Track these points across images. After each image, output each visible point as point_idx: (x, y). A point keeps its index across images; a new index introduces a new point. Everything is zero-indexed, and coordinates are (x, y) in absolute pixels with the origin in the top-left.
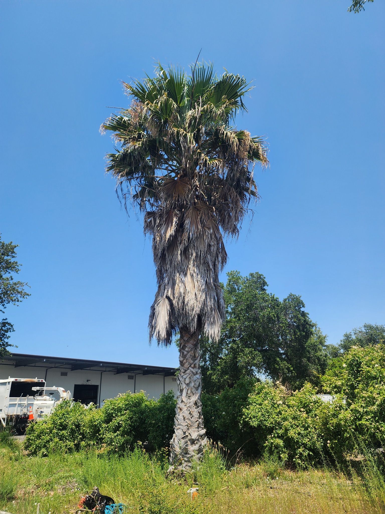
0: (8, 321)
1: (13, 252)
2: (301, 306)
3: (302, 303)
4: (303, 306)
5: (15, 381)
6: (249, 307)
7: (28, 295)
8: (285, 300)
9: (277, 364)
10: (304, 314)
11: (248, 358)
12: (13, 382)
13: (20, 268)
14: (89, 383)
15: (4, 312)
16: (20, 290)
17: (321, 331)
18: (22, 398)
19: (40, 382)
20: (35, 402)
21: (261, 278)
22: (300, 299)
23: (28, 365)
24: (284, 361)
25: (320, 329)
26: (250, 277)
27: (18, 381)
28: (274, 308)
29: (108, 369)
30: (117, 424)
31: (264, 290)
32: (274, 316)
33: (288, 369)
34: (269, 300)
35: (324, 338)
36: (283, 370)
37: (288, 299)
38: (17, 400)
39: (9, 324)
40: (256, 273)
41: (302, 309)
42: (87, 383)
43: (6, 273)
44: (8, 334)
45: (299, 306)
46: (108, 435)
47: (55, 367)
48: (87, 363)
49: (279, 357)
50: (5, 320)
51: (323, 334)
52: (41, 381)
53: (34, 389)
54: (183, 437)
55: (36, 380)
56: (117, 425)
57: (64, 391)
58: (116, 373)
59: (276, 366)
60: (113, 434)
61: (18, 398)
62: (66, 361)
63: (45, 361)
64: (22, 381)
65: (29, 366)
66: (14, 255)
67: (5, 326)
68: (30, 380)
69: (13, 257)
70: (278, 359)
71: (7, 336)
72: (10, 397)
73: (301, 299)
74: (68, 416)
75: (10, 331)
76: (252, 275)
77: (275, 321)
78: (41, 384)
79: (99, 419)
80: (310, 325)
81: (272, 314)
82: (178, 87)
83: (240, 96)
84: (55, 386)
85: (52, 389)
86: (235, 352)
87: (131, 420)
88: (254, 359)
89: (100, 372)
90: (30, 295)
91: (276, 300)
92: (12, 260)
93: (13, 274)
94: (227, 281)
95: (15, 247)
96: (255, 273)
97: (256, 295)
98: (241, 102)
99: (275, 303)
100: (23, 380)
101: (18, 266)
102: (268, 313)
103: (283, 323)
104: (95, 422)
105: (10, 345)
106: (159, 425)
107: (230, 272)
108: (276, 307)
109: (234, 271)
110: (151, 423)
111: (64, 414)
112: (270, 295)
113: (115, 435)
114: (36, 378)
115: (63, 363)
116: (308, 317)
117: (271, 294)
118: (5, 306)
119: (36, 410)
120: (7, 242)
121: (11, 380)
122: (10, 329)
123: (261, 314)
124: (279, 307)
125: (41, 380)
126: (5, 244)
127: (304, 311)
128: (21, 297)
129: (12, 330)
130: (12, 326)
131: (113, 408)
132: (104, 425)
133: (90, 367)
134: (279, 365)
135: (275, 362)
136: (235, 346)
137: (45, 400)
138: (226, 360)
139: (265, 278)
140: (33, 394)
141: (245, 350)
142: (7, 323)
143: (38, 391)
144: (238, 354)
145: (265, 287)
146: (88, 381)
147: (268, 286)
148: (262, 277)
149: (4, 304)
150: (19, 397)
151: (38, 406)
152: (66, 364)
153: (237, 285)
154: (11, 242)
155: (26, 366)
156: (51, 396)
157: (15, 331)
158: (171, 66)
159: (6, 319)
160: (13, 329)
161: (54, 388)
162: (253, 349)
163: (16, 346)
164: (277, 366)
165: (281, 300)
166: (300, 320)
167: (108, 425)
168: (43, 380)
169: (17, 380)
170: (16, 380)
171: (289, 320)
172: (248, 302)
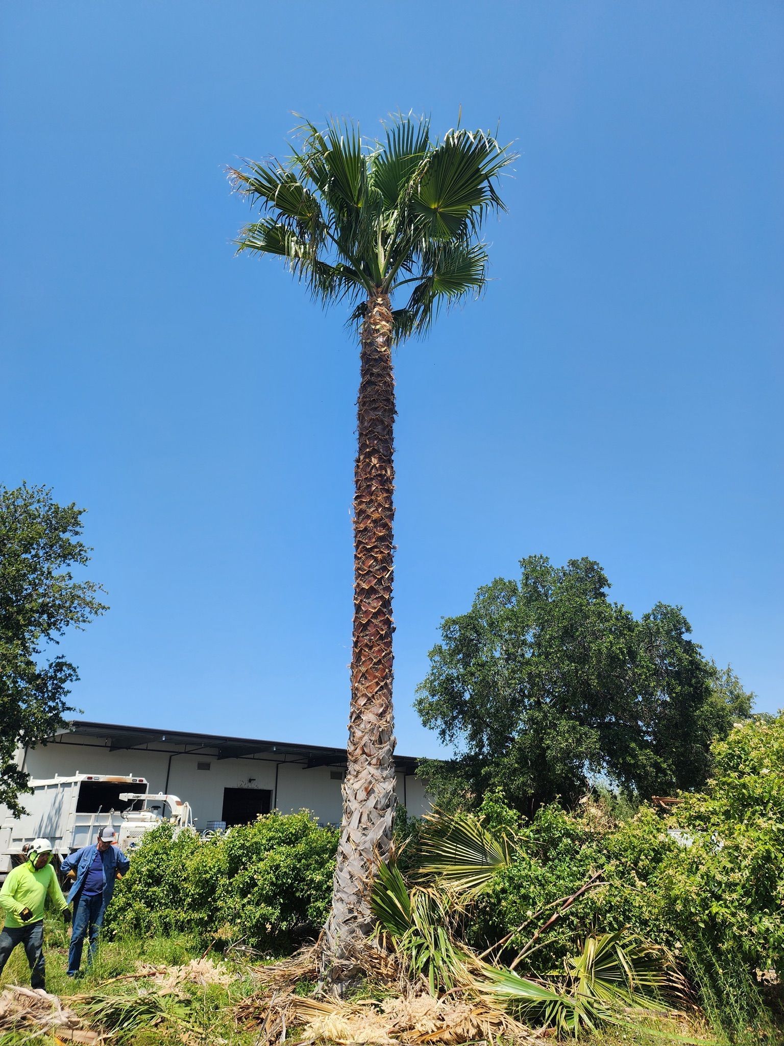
0: (68, 659)
1: (77, 523)
2: (683, 630)
3: (685, 623)
4: (688, 630)
5: (87, 780)
6: (568, 633)
7: (103, 608)
8: (647, 617)
9: (629, 755)
10: (689, 648)
11: (567, 740)
12: (83, 783)
13: (89, 554)
14: (253, 786)
15: (58, 643)
16: (88, 599)
17: (741, 683)
18: (101, 814)
19: (138, 782)
20: (124, 824)
21: (593, 569)
22: (680, 614)
23: (134, 747)
24: (646, 749)
25: (737, 678)
26: (572, 569)
27: (93, 780)
28: (622, 634)
29: (290, 758)
30: (247, 880)
31: (603, 595)
32: (622, 653)
33: (656, 765)
34: (611, 617)
35: (749, 700)
36: (644, 769)
37: (654, 614)
38: (91, 819)
39: (70, 666)
40: (582, 559)
41: (686, 637)
42: (249, 784)
43: (59, 567)
44: (67, 686)
45: (678, 630)
46: (229, 901)
47: (186, 753)
48: (246, 744)
49: (635, 741)
50: (60, 658)
51: (744, 691)
52: (140, 781)
53: (124, 797)
54: (347, 920)
55: (129, 779)
56: (247, 882)
57: (178, 804)
58: (306, 766)
59: (628, 758)
60: (239, 900)
61: (93, 815)
62: (206, 741)
63: (164, 739)
64: (101, 780)
65: (135, 749)
66: (78, 529)
67: (61, 670)
68: (119, 778)
69: (77, 533)
70: (633, 745)
71: (65, 690)
72: (77, 812)
73: (683, 613)
74: (164, 857)
75: (71, 680)
76: (573, 563)
77: (624, 662)
78: (139, 788)
79: (214, 867)
80: (705, 671)
81: (618, 647)
82: (350, 165)
83: (487, 177)
84: (161, 793)
85: (156, 799)
86: (539, 728)
87: (274, 872)
88: (579, 742)
89: (275, 763)
90: (109, 608)
91: (628, 618)
92: (74, 540)
93: (75, 567)
94: (521, 577)
95: (80, 513)
96: (580, 561)
97: (582, 606)
98: (492, 190)
99: (625, 623)
100: (103, 778)
101: (85, 551)
102: (609, 644)
103: (642, 667)
104: (206, 872)
105: (69, 709)
106: (328, 886)
107: (527, 558)
108: (625, 632)
109: (535, 557)
110: (312, 880)
111: (156, 853)
112: (613, 606)
113: (243, 902)
114: (131, 775)
115: (200, 744)
116: (700, 655)
117: (616, 604)
118: (62, 631)
119: (124, 841)
120: (64, 504)
121: (80, 777)
122: (70, 675)
123: (594, 647)
124: (633, 631)
125: (138, 779)
126: (60, 509)
127: (690, 642)
128: (91, 613)
129: (74, 678)
130: (74, 670)
131: (243, 845)
132: (224, 881)
133: (254, 753)
134: (634, 757)
135: (626, 750)
136: (538, 715)
137: (143, 820)
138: (520, 744)
139: (601, 569)
140: (122, 807)
141: (560, 723)
142: (65, 664)
143: (130, 801)
144: (545, 734)
145: (604, 590)
146: (250, 781)
147: (610, 587)
148: (596, 567)
149: (61, 627)
150: (95, 812)
151: (129, 832)
152: (206, 746)
153: (543, 587)
154: (74, 504)
155: (130, 749)
156: (156, 811)
157: (79, 679)
158: (332, 122)
159: (63, 656)
160: (77, 676)
161: (160, 796)
162: (577, 723)
163: (80, 711)
164: (630, 760)
165: (637, 617)
166: (680, 660)
167: (231, 880)
168: (144, 779)
169: (91, 778)
170: (89, 778)
171: (658, 661)
172: (565, 623)
